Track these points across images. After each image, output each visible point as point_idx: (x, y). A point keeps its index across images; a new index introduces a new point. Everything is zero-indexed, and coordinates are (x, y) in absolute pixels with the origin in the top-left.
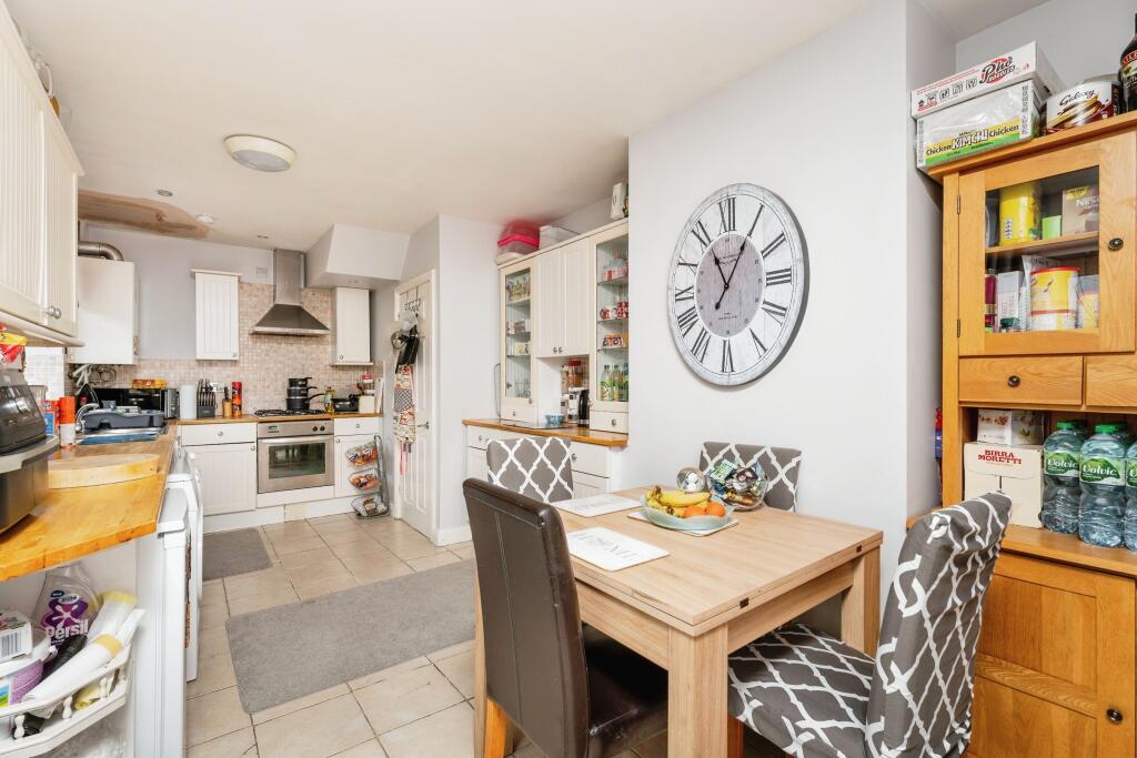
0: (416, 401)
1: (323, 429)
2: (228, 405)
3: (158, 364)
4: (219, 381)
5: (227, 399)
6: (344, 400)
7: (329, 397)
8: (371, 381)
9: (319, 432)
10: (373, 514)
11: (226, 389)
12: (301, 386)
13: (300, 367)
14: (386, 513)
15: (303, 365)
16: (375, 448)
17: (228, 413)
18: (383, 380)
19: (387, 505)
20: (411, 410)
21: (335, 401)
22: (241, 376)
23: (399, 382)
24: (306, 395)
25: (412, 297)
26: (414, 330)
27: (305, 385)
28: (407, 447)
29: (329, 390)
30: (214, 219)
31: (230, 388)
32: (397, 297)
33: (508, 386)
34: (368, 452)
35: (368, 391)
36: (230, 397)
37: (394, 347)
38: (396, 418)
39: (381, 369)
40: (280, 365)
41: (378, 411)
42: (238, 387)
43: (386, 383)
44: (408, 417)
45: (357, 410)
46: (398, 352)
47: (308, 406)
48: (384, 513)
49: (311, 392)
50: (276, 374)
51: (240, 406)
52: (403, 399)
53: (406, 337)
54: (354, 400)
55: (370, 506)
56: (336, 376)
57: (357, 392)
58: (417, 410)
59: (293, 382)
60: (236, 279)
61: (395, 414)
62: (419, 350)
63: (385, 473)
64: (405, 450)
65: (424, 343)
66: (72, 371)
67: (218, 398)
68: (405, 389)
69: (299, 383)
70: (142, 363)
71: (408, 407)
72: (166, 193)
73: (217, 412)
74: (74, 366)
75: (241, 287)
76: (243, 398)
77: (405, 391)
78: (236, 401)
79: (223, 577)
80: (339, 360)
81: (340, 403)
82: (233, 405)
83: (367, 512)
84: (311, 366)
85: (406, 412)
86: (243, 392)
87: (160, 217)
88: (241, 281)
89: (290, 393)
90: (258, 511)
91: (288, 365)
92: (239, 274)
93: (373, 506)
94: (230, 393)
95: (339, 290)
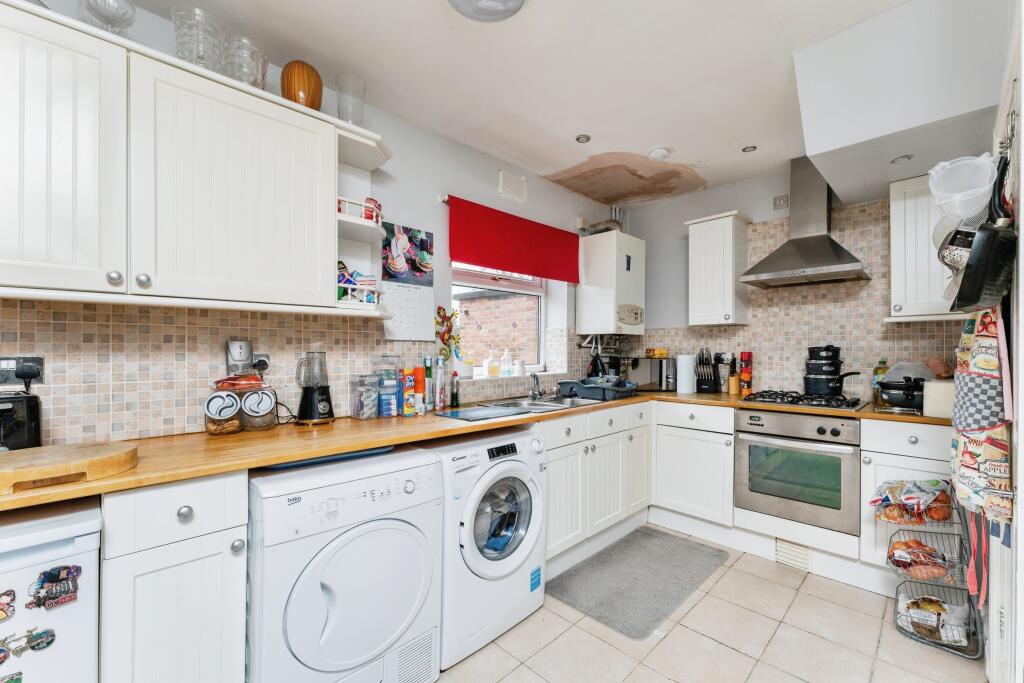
1: (835, 433)
2: (734, 380)
3: (673, 332)
4: (729, 348)
5: (733, 373)
6: (897, 387)
7: (877, 377)
9: (828, 436)
10: (925, 634)
11: (734, 360)
12: (828, 358)
13: (837, 328)
14: (973, 653)
15: (842, 327)
17: (735, 390)
20: (998, 433)
21: (884, 387)
22: (754, 344)
23: (967, 356)
24: (835, 373)
29: (881, 367)
30: (668, 150)
31: (739, 358)
34: (916, 501)
36: (738, 370)
38: (955, 446)
40: (806, 328)
42: (748, 358)
45: (920, 407)
47: (838, 391)
48: (962, 650)
49: (845, 369)
51: (749, 382)
54: (916, 387)
55: (928, 617)
59: (814, 353)
60: (730, 220)
61: (954, 435)
66: (581, 341)
67: (724, 371)
68: (980, 375)
69: (823, 354)
70: (661, 332)
71: (985, 423)
72: (583, 139)
73: (724, 389)
74: (584, 337)
75: (754, 230)
76: (755, 373)
77: (979, 381)
78: (745, 377)
79: (587, 614)
80: (893, 313)
81: (893, 392)
82: (741, 380)
83: (914, 624)
84: (857, 326)
85: (982, 436)
86: (755, 365)
87: (634, 173)
88: (754, 222)
89: (810, 369)
90: (734, 531)
91: (817, 328)
92: (735, 212)
93: (932, 620)
94: (738, 366)
95: (893, 188)
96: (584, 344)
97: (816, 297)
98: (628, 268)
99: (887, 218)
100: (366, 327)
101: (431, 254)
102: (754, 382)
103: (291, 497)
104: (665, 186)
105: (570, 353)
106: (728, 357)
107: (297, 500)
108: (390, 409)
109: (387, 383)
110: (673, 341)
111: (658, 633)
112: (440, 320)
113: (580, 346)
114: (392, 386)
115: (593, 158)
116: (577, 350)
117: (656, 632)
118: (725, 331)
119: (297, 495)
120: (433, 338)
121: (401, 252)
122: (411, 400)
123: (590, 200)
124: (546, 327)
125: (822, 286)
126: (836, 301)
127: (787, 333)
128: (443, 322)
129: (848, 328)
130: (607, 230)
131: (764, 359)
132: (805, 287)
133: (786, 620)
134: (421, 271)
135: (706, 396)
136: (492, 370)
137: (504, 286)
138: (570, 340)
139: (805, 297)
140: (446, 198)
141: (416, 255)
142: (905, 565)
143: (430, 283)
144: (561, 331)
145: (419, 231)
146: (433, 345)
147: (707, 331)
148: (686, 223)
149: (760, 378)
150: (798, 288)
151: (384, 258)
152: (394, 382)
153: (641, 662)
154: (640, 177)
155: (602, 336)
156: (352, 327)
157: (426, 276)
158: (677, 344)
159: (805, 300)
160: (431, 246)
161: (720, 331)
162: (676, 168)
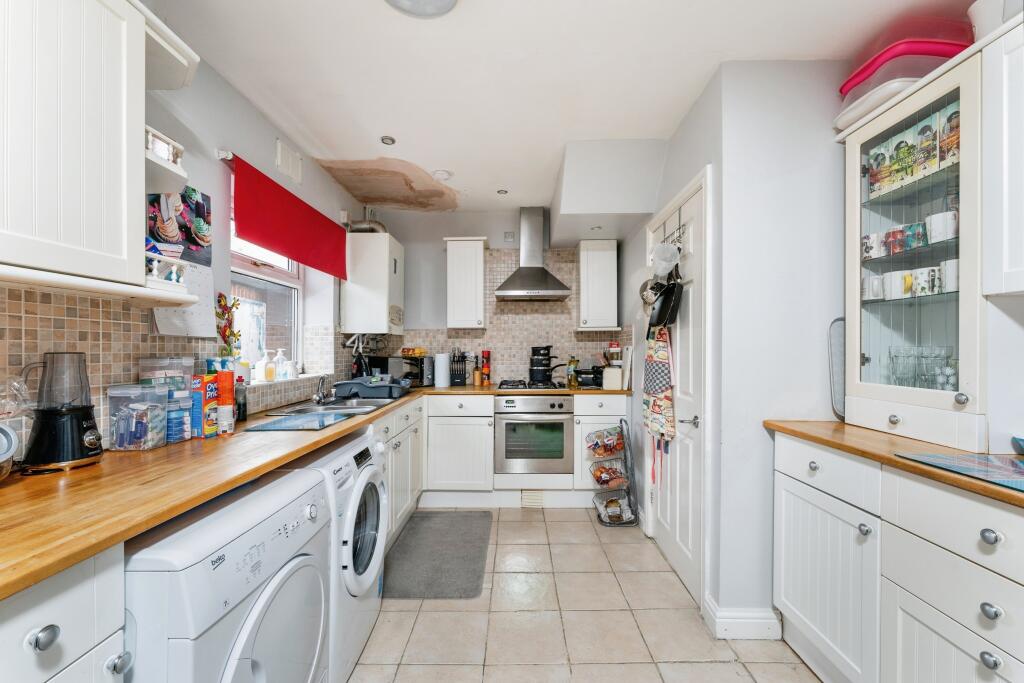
0: (676, 380)
1: (561, 406)
2: (477, 373)
3: (423, 334)
4: (472, 348)
5: (477, 368)
6: (587, 373)
7: (572, 367)
8: (618, 350)
9: (556, 409)
10: (616, 521)
11: (477, 357)
12: (543, 355)
13: (544, 334)
14: (635, 522)
15: (547, 333)
16: (621, 435)
17: (477, 383)
18: (631, 348)
19: (635, 512)
20: (668, 393)
21: (578, 373)
22: (490, 345)
23: (652, 352)
24: (548, 365)
25: (672, 226)
26: (674, 274)
27: (548, 354)
28: (663, 445)
29: (573, 360)
30: (450, 174)
31: (480, 356)
32: (650, 237)
33: (864, 360)
34: (612, 441)
35: (615, 362)
36: (480, 366)
37: (645, 303)
38: (646, 403)
39: (629, 335)
40: (525, 333)
41: (625, 388)
42: (487, 356)
43: (636, 352)
44: (664, 403)
45: (600, 384)
46: (650, 311)
47: (549, 378)
48: (630, 523)
49: (554, 362)
50: (521, 343)
51: (488, 376)
52: (658, 379)
53: (662, 286)
54: (598, 372)
55: (613, 510)
56: (581, 344)
57: (603, 362)
58: (678, 393)
59: (536, 351)
60: (481, 243)
61: (645, 397)
62: (683, 304)
63: (632, 470)
64: (659, 447)
65: (691, 291)
66: (344, 340)
67: (470, 366)
68: (661, 362)
69: (542, 352)
70: (412, 333)
71: (664, 388)
72: (388, 140)
73: (468, 381)
74: (348, 336)
75: (491, 255)
76: (492, 367)
77: (660, 365)
78: (485, 371)
79: (424, 598)
80: (582, 325)
81: (583, 376)
82: (483, 374)
83: (610, 517)
84: (555, 333)
85: (662, 396)
86: (492, 361)
87: (408, 183)
88: (491, 247)
89: (533, 363)
90: (495, 493)
91: (533, 333)
92: (485, 238)
93: (617, 510)
94: (480, 361)
95: (583, 244)
96: (348, 343)
97: (532, 310)
98: (395, 272)
99: (578, 262)
100: (127, 316)
101: (209, 223)
102: (491, 375)
103: (214, 557)
104: (426, 201)
105: (336, 353)
106: (471, 355)
107: (221, 559)
108: (183, 431)
109: (177, 395)
110: (424, 341)
111: (486, 585)
112: (219, 310)
113: (344, 346)
114: (184, 399)
115: (382, 159)
116: (342, 349)
117: (484, 586)
118: (469, 333)
119: (220, 554)
120: (215, 334)
121: (173, 214)
122: (213, 416)
123: (350, 196)
124: (304, 324)
125: (536, 303)
126: (544, 313)
127: (513, 337)
128: (224, 314)
129: (551, 334)
130: (372, 230)
131: (498, 356)
132: (525, 303)
133: (551, 542)
134: (198, 244)
135: (457, 388)
136: (269, 373)
137: (264, 274)
138: (336, 339)
139: (525, 311)
140: (230, 157)
141: (190, 221)
142: (606, 482)
143: (207, 262)
144: (326, 329)
145: (194, 190)
146: (212, 344)
147: (454, 333)
148: (445, 239)
149: (495, 371)
150: (521, 304)
151: (151, 218)
152: (186, 394)
153: (490, 612)
154: (411, 188)
155: (364, 335)
156: (107, 315)
157: (203, 252)
158: (427, 344)
159: (525, 312)
160: (209, 213)
161: (464, 334)
162: (444, 189)
